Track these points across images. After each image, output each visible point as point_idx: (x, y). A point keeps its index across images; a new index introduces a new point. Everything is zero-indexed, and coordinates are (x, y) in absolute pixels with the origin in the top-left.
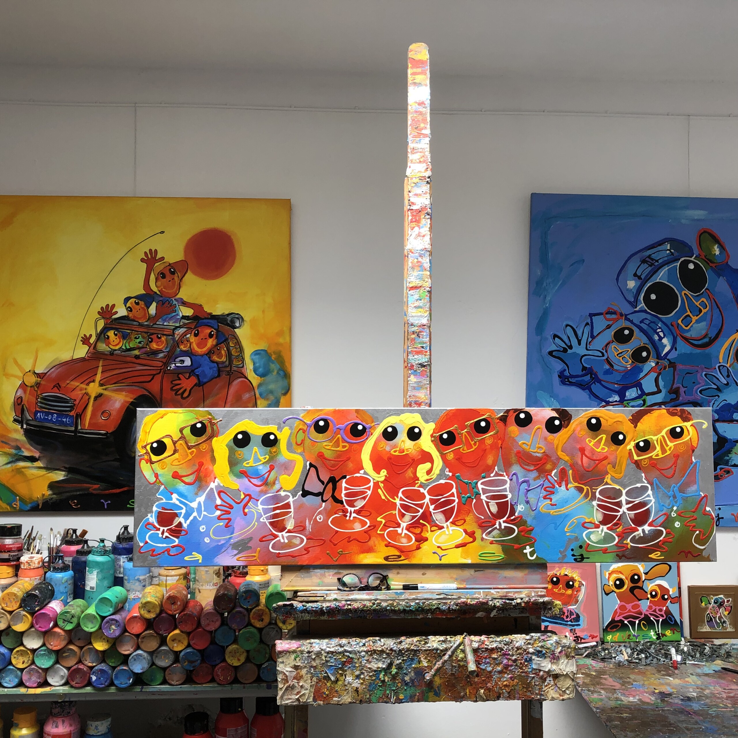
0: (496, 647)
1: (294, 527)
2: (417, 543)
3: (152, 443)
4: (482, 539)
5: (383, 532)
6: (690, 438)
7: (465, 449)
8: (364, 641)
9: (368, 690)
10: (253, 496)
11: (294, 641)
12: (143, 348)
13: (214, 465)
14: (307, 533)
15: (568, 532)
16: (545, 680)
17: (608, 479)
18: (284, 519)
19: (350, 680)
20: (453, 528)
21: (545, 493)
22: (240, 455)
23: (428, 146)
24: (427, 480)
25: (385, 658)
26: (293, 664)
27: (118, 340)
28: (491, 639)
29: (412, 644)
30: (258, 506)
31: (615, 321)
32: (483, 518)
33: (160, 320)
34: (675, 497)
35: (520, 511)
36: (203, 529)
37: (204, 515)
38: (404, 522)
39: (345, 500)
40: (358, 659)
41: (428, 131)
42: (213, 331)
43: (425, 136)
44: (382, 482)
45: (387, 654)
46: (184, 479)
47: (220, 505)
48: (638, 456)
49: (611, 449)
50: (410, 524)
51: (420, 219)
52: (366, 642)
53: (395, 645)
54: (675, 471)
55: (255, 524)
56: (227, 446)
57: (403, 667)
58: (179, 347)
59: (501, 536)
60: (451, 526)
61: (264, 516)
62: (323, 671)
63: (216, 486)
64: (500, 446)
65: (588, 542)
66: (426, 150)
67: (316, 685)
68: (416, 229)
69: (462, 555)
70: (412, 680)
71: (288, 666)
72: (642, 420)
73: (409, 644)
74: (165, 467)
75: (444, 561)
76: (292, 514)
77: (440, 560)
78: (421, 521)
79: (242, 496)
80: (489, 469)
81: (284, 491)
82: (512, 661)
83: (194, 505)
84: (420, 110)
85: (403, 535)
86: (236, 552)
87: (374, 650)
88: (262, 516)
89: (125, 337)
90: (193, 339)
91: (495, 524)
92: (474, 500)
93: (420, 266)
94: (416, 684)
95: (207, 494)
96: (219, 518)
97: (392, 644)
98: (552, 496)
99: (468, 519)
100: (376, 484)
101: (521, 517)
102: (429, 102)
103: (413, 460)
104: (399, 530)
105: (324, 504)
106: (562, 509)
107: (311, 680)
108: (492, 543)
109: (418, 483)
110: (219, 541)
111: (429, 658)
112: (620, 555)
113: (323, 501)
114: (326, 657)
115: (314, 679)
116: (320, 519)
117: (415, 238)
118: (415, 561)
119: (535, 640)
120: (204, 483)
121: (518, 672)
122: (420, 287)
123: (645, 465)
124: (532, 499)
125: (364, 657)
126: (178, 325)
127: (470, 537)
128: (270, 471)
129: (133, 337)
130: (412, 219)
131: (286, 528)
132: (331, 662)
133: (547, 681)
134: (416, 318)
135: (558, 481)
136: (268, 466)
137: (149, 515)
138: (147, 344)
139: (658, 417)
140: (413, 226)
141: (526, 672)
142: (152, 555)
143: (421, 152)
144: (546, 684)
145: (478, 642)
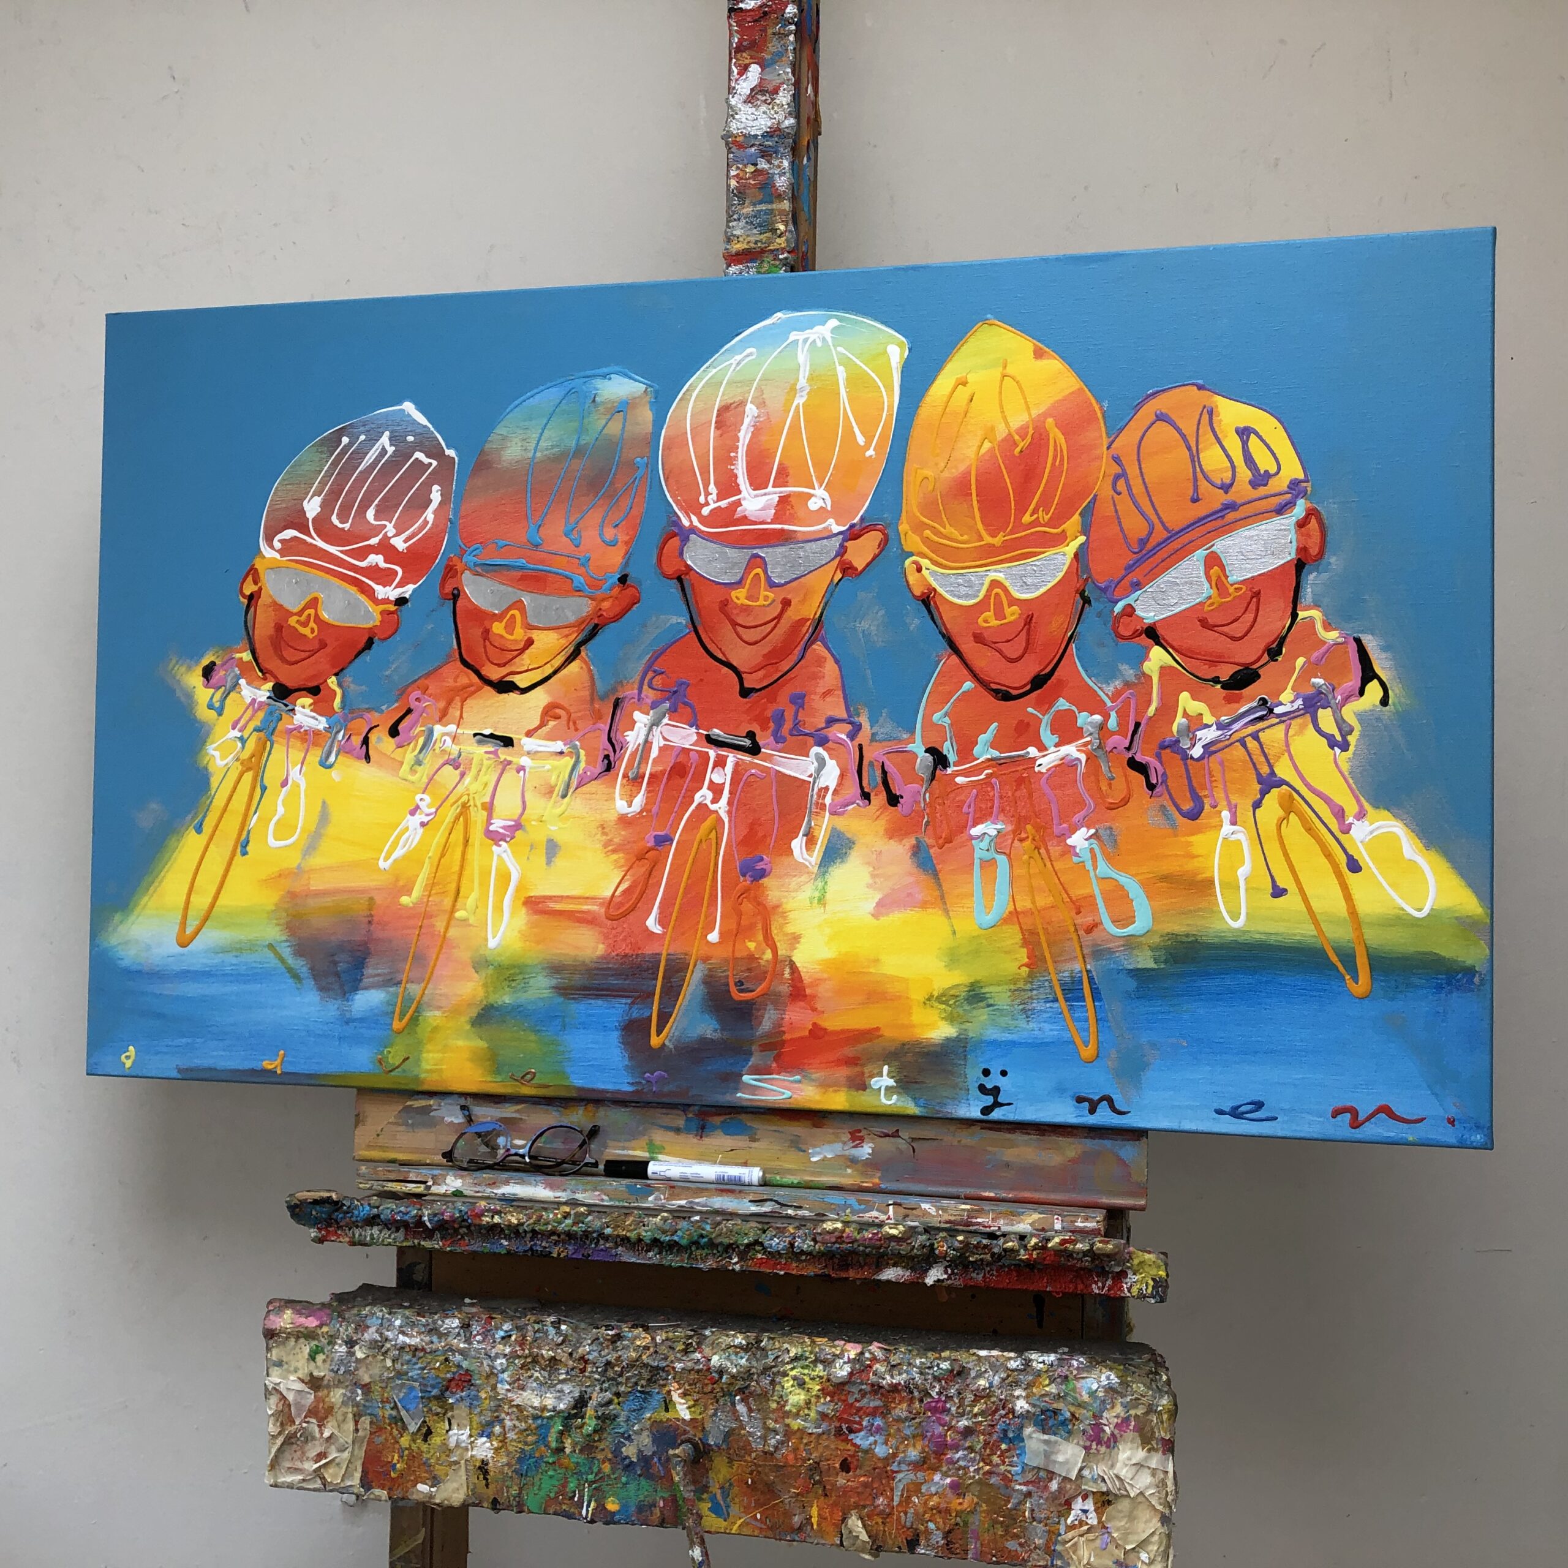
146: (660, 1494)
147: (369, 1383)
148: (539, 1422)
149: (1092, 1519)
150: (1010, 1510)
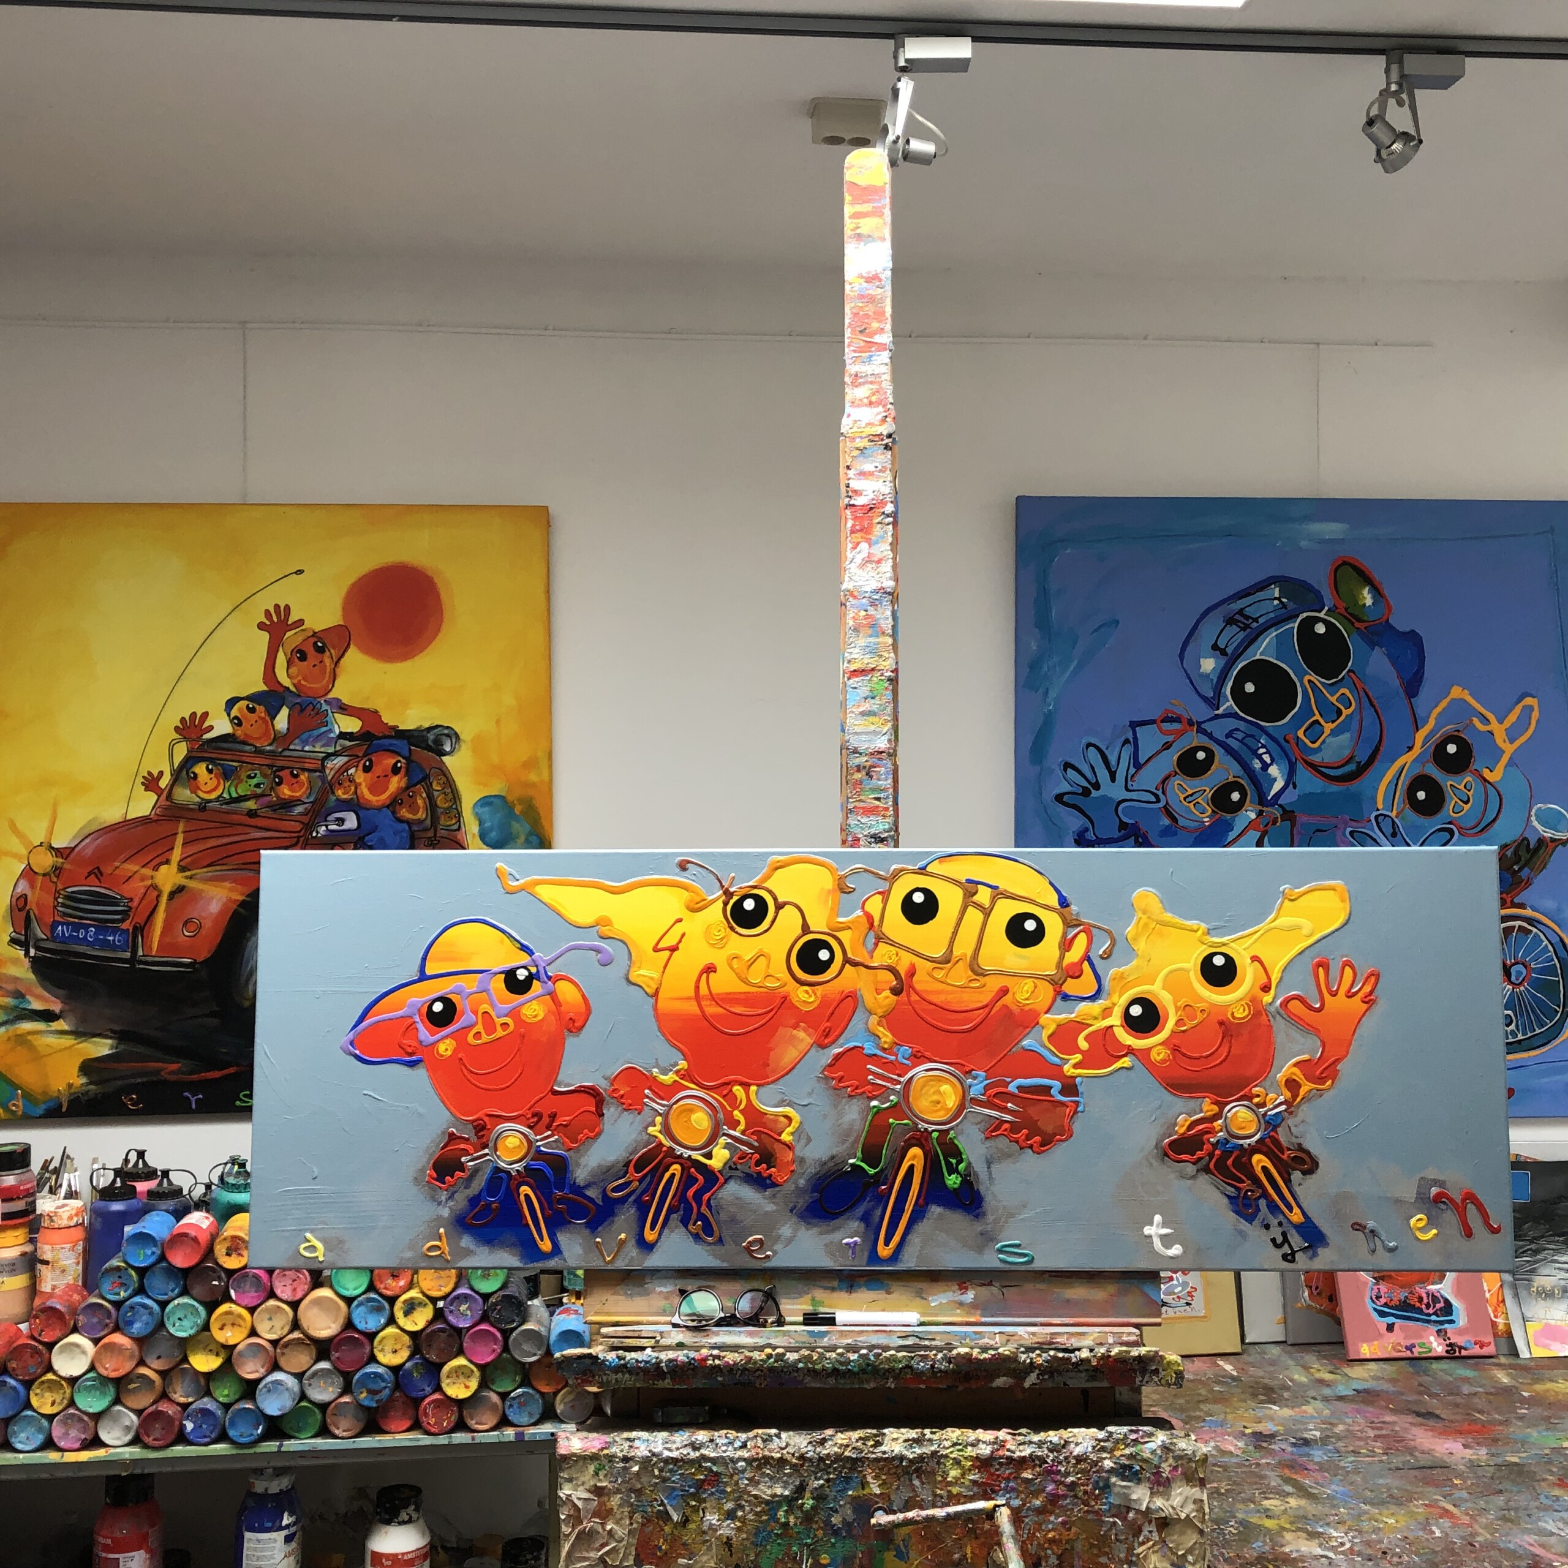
0: (1031, 1455)
8: (743, 1436)
9: (752, 1543)
11: (595, 1435)
12: (263, 795)
16: (1140, 1531)
19: (714, 1522)
23: (886, 369)
25: (789, 1475)
26: (592, 1483)
27: (215, 782)
28: (1021, 1438)
29: (847, 1446)
31: (1180, 734)
33: (297, 741)
40: (731, 1476)
41: (886, 338)
42: (399, 761)
43: (881, 347)
45: (793, 1466)
51: (871, 526)
52: (749, 1439)
53: (810, 1448)
57: (827, 1496)
58: (333, 793)
62: (656, 1500)
66: (884, 377)
67: (641, 1531)
68: (864, 546)
70: (847, 1524)
71: (581, 1488)
73: (841, 1445)
82: (1066, 1486)
84: (870, 292)
87: (764, 1457)
89: (227, 774)
90: (360, 777)
93: (872, 626)
94: (855, 1532)
97: (805, 1443)
102: (889, 273)
107: (631, 1518)
111: (884, 1477)
114: (661, 1470)
115: (637, 1517)
117: (862, 566)
119: (1117, 1441)
121: (1079, 1511)
122: (873, 669)
125: (743, 1471)
126: (331, 750)
129: (243, 776)
130: (854, 526)
132: (674, 1482)
133: (1145, 1532)
134: (863, 737)
138: (272, 789)
140: (856, 541)
141: (1097, 1513)
143: (871, 383)
144: (1141, 1539)
145: (990, 1443)
148: (770, 1505)
149: (1155, 1537)
150: (1102, 1536)
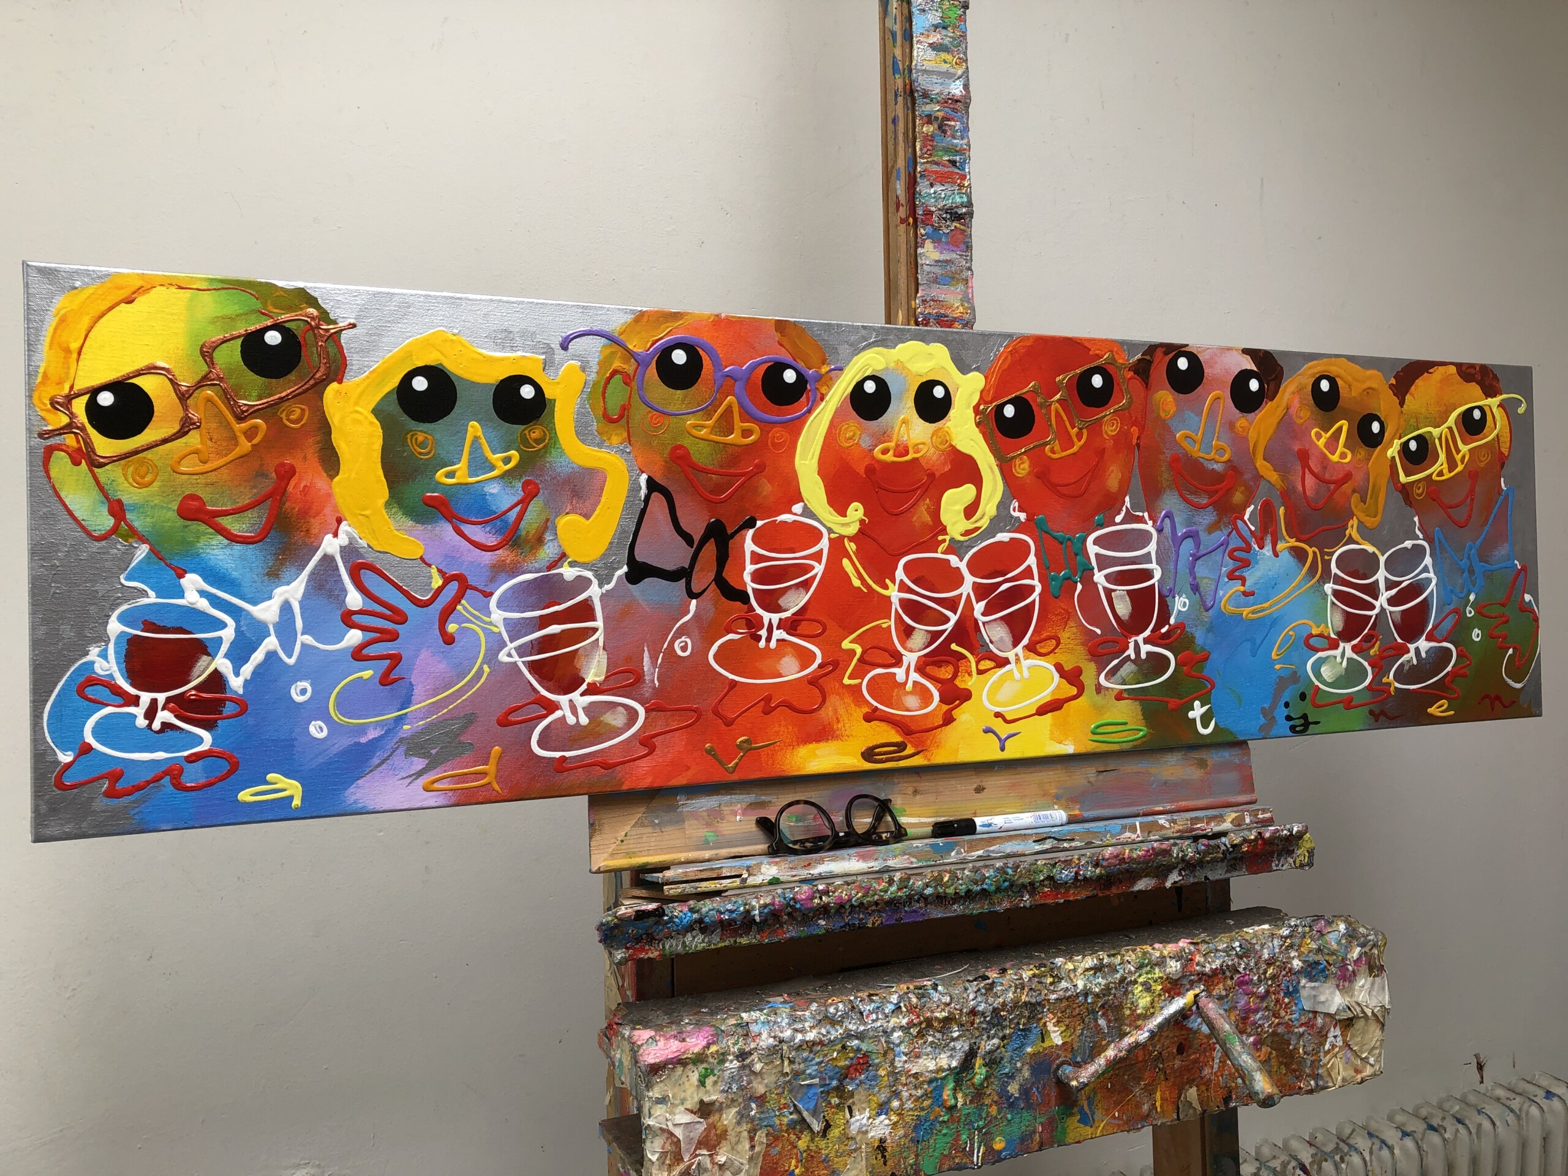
1: (606, 678)
2: (945, 707)
3: (95, 392)
4: (1099, 688)
5: (859, 681)
6: (1497, 435)
7: (1057, 448)
10: (471, 581)
13: (332, 477)
14: (647, 692)
15: (1279, 661)
17: (1352, 530)
18: (577, 650)
20: (1029, 661)
21: (1230, 564)
22: (422, 445)
24: (967, 533)
30: (489, 614)
32: (1099, 631)
34: (1471, 572)
35: (1180, 611)
36: (303, 692)
37: (303, 645)
38: (911, 651)
39: (754, 590)
44: (851, 539)
46: (226, 522)
47: (360, 612)
48: (1407, 475)
49: (1359, 456)
50: (925, 656)
54: (1471, 510)
55: (480, 672)
56: (376, 412)
59: (1140, 678)
60: (1026, 658)
61: (511, 646)
63: (343, 549)
64: (1134, 441)
65: (1317, 683)
69: (1052, 733)
72: (1413, 387)
74: (148, 478)
75: (1013, 751)
76: (599, 635)
77: (1003, 749)
78: (954, 647)
79: (437, 582)
80: (1111, 504)
81: (573, 564)
83: (267, 612)
85: (909, 686)
86: (419, 763)
88: (504, 645)
91: (1127, 648)
92: (1079, 587)
95: (312, 574)
96: (358, 654)
98: (1246, 573)
99: (1065, 636)
100: (837, 544)
101: (1180, 626)
103: (931, 475)
104: (899, 673)
105: (694, 602)
106: (1266, 605)
108: (1119, 697)
109: (944, 541)
110: (362, 729)
112: (1377, 712)
113: (692, 595)
116: (684, 649)
118: (940, 757)
120: (298, 537)
123: (1419, 495)
124: (1205, 581)
127: (1071, 683)
128: (525, 502)
131: (583, 681)
135: (1258, 534)
136: (519, 485)
137: (94, 652)
139: (1441, 381)
142: (111, 794)
146: (1038, 1120)
147: (765, 1094)
148: (934, 1084)
149: (1339, 1042)
150: (1291, 1051)
